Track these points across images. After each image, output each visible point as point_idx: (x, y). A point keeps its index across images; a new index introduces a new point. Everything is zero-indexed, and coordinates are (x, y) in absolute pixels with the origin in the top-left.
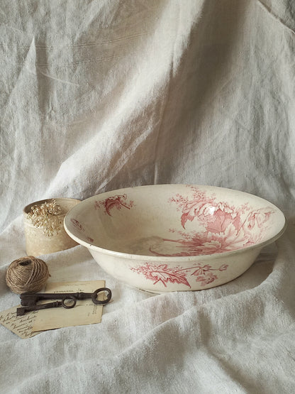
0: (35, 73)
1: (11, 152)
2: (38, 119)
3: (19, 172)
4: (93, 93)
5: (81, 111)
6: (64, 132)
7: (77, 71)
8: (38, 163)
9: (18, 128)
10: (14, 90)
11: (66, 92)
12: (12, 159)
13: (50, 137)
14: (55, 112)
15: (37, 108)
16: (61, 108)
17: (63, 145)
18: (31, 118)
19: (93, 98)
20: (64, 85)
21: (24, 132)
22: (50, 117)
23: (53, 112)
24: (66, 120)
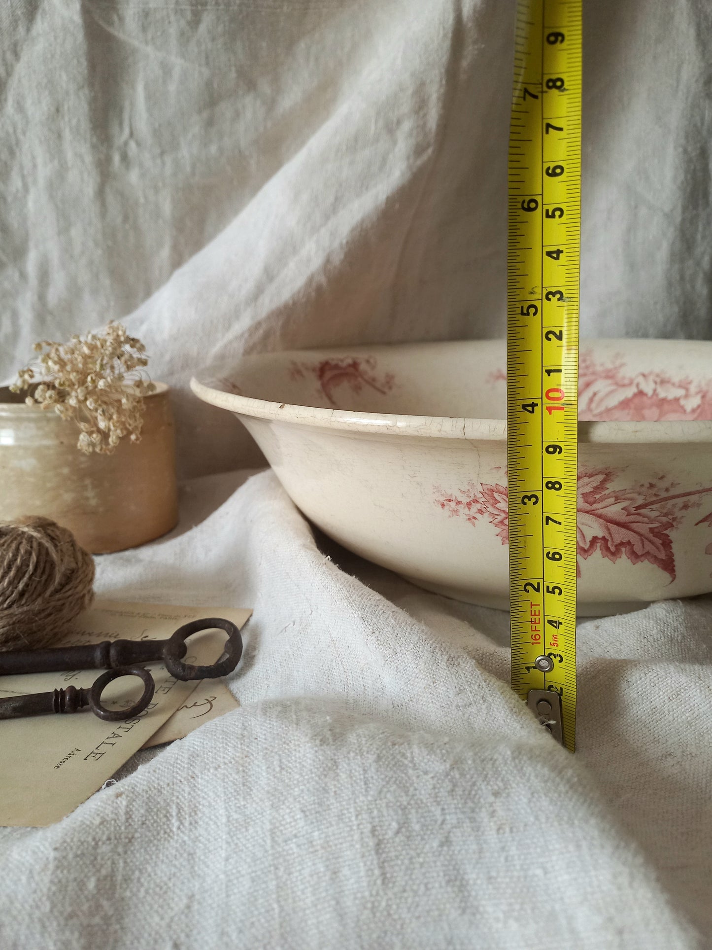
0: (77, 18)
1: (19, 254)
2: (88, 159)
3: (42, 315)
4: (249, 100)
5: (213, 149)
6: (167, 208)
7: (203, 28)
8: (95, 292)
9: (35, 182)
10: (20, 69)
11: (172, 87)
12: (23, 276)
13: (126, 218)
14: (138, 144)
15: (85, 125)
16: (157, 133)
17: (165, 253)
18: (70, 156)
19: (249, 114)
20: (166, 69)
21: (51, 197)
22: (125, 158)
23: (132, 145)
24: (168, 170)
